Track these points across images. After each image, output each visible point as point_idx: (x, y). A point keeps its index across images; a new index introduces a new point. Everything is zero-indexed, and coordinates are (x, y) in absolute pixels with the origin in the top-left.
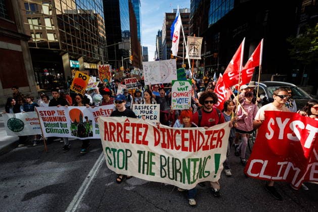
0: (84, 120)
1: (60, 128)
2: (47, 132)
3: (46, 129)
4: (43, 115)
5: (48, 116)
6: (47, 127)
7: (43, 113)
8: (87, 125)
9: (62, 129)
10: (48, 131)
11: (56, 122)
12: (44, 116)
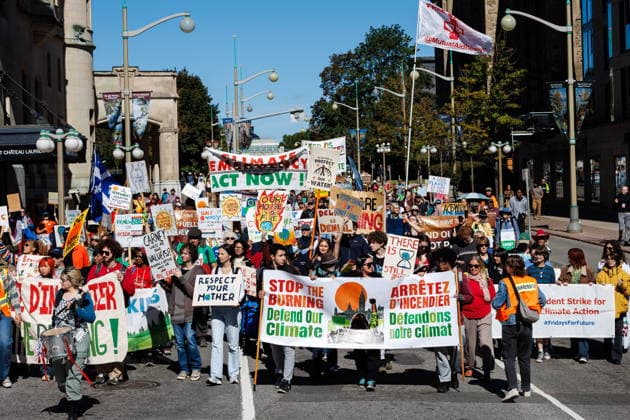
0: (368, 306)
1: (304, 324)
2: (268, 333)
3: (269, 325)
4: (275, 290)
5: (285, 293)
6: (273, 321)
7: (278, 285)
8: (373, 316)
9: (307, 325)
10: (271, 329)
11: (297, 309)
12: (277, 293)
